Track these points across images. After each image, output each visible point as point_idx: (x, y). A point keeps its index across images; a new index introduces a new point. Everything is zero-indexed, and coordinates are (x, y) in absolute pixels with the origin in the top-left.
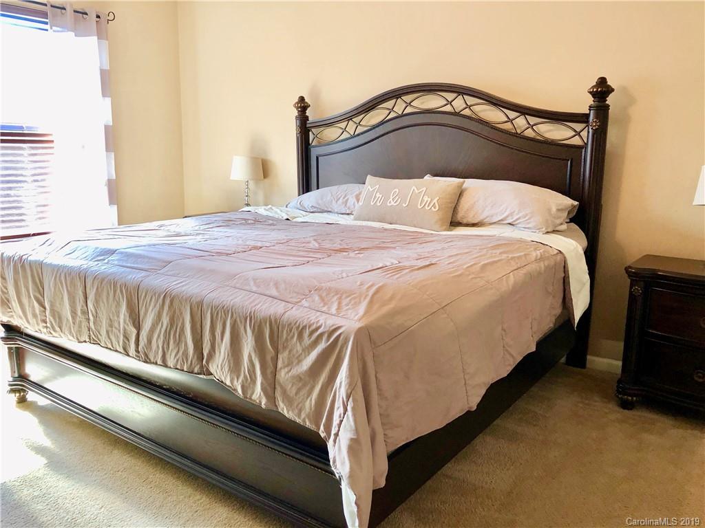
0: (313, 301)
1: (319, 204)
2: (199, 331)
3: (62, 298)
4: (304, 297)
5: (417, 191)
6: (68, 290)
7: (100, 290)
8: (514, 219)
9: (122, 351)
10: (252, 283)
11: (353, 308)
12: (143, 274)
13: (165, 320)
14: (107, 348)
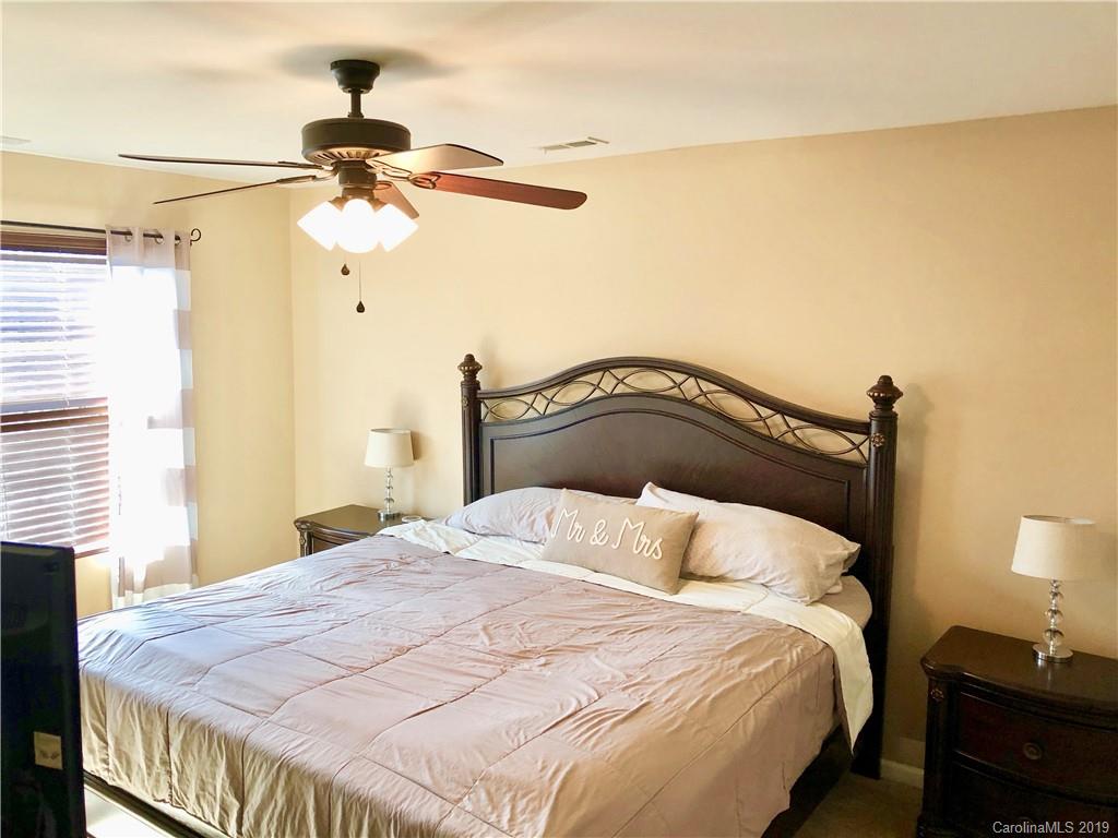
0: (478, 800)
2: (327, 824)
3: (133, 735)
4: (466, 790)
5: (632, 527)
6: (142, 728)
7: (188, 737)
9: (218, 827)
10: (397, 757)
11: (531, 819)
12: (250, 720)
13: (280, 798)
14: (195, 816)
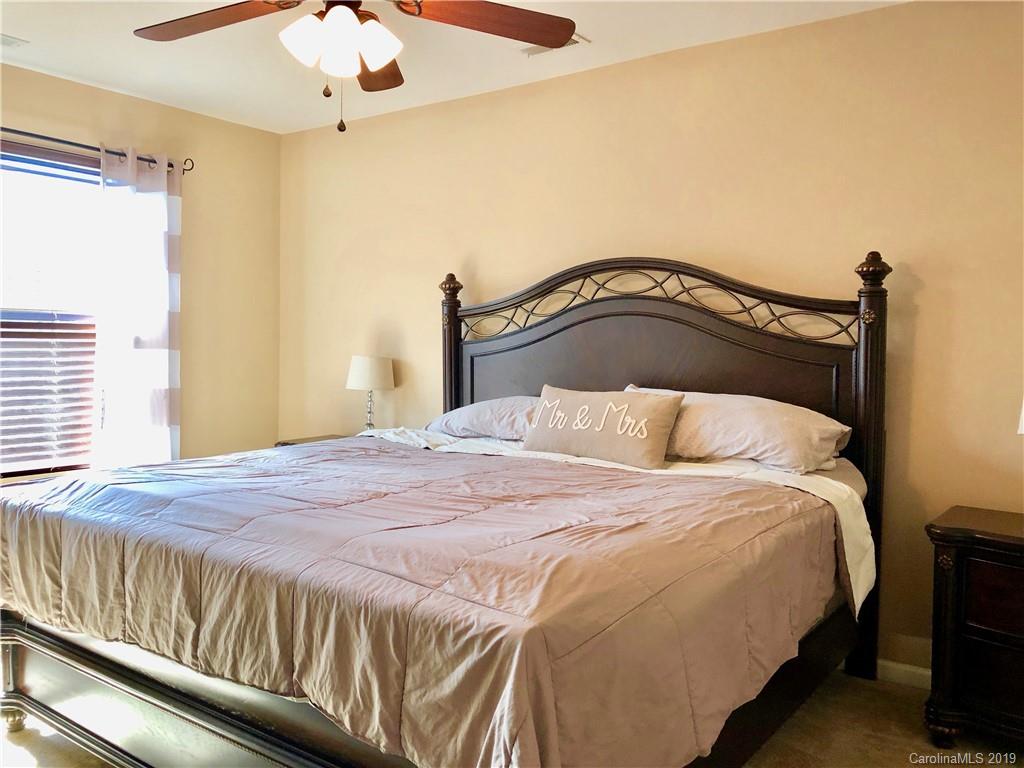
0: (461, 584)
1: (472, 425)
2: (290, 629)
3: (88, 572)
4: (446, 577)
5: (615, 410)
6: (96, 559)
7: (145, 560)
8: (758, 453)
9: (173, 657)
10: (370, 554)
11: (521, 596)
12: (211, 537)
13: (239, 609)
14: (149, 650)
